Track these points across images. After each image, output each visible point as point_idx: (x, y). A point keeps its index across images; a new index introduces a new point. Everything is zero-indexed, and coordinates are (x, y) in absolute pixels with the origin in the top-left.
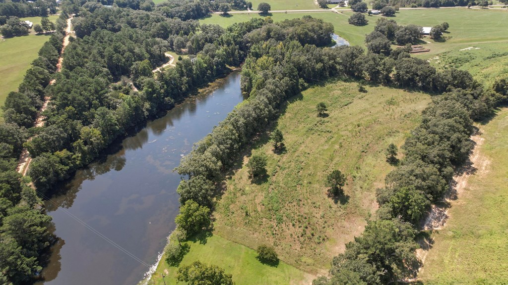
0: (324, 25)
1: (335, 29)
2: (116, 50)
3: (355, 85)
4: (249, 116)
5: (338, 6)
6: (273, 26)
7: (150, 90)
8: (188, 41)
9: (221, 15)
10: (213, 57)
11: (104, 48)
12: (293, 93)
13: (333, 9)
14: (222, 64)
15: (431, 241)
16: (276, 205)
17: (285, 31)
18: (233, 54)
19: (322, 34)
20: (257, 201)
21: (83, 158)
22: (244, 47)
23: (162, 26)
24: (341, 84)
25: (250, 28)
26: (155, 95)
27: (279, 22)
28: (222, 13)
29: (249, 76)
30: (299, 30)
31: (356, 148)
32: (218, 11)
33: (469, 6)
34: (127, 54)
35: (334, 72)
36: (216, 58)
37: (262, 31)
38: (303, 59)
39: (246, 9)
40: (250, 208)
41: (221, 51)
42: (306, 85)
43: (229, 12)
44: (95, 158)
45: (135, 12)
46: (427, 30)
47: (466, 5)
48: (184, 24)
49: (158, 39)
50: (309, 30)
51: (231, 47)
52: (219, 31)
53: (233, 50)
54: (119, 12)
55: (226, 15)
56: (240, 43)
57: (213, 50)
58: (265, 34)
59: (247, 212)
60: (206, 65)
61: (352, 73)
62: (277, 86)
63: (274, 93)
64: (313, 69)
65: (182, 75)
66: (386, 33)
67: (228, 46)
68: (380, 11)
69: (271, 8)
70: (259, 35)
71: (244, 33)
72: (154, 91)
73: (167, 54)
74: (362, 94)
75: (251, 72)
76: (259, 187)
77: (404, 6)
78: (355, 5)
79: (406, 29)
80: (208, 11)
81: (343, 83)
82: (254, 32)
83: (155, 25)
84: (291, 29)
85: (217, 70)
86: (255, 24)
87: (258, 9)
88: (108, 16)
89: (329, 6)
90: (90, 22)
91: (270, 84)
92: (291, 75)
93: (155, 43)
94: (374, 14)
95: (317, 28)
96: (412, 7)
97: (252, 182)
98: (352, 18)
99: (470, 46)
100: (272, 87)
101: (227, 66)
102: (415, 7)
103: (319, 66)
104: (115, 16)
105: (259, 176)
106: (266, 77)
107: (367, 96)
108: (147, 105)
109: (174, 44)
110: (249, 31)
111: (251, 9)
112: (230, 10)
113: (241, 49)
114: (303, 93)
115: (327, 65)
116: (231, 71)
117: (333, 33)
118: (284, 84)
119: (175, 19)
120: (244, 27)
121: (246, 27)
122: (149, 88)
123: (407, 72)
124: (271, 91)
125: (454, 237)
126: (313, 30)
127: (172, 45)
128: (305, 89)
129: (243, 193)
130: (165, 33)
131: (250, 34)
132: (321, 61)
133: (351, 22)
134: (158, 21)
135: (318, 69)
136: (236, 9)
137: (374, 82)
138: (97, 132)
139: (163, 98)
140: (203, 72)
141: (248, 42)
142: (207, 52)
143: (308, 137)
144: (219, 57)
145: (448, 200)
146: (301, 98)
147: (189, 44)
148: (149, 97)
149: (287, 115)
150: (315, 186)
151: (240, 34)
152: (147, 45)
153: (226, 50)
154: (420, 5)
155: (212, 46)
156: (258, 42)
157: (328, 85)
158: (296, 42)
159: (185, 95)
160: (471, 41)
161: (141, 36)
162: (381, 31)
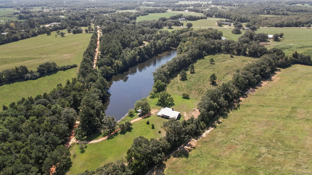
0: (218, 32)
1: (224, 35)
2: (124, 37)
3: (229, 55)
4: (181, 59)
5: (228, 26)
6: (193, 31)
7: (140, 51)
8: (153, 36)
9: (168, 28)
10: (165, 42)
11: (119, 36)
12: (200, 56)
13: (225, 27)
14: (169, 45)
15: (247, 96)
16: (189, 86)
17: (199, 34)
18: (174, 42)
19: (217, 36)
20: (182, 85)
21: (115, 71)
22: (179, 40)
23: (142, 30)
24: (223, 55)
25: (182, 32)
26: (141, 53)
27: (196, 30)
28: (169, 27)
29: (181, 49)
30: (205, 33)
31: (224, 73)
32: (166, 26)
33: (300, 27)
34: (128, 39)
35: (220, 50)
36: (166, 43)
37: (188, 33)
38: (206, 43)
39: (180, 26)
40: (180, 86)
41: (169, 40)
42: (206, 54)
43: (172, 27)
44: (119, 72)
45: (128, 24)
46: (270, 36)
47: (298, 27)
48: (151, 30)
49: (141, 35)
50: (210, 34)
51: (173, 39)
52: (167, 33)
53: (174, 40)
54: (122, 24)
55: (170, 28)
56: (177, 38)
57: (165, 39)
58: (189, 34)
59: (179, 87)
60: (162, 45)
61: (228, 51)
62: (193, 51)
63: (192, 54)
64: (210, 48)
65: (152, 48)
66: (249, 36)
67: (172, 38)
68: (249, 28)
69: (193, 25)
70: (186, 35)
71: (179, 34)
72: (141, 52)
73: (144, 42)
74: (232, 58)
75: (182, 47)
76: (184, 82)
77: (264, 27)
78: (236, 25)
79: (259, 35)
80: (161, 26)
81: (224, 54)
82: (184, 34)
83: (139, 30)
84: (202, 33)
85: (167, 48)
86: (184, 30)
87: (186, 26)
88: (117, 25)
89: (223, 25)
90: (109, 28)
91: (190, 51)
92: (199, 48)
93: (139, 36)
94: (246, 29)
95: (214, 33)
96: (268, 27)
97: (181, 81)
98: (233, 30)
99: (292, 43)
100: (191, 51)
101: (171, 47)
102: (270, 27)
103: (213, 46)
104: (120, 26)
105: (184, 79)
106: (188, 48)
107: (234, 59)
108: (138, 57)
109: (147, 37)
110: (182, 33)
111: (182, 26)
112: (172, 26)
113: (177, 40)
114: (205, 57)
115: (217, 47)
116: (173, 49)
117: (222, 36)
118: (196, 52)
119: (147, 28)
120: (179, 31)
121: (180, 31)
122: (139, 50)
123: (253, 49)
124: (190, 53)
125: (256, 95)
126: (212, 34)
127: (146, 38)
128: (206, 56)
129: (177, 83)
130: (143, 33)
131: (182, 34)
132: (214, 45)
133: (233, 32)
134: (140, 28)
135: (212, 48)
136: (175, 26)
137: (239, 54)
138: (121, 63)
139: (144, 55)
140: (161, 47)
141: (181, 38)
142: (162, 40)
143: (205, 70)
144: (168, 42)
145: (257, 87)
146: (204, 58)
147: (154, 38)
148: (139, 54)
149: (197, 63)
150: (205, 82)
151: (177, 34)
152: (136, 36)
153: (171, 40)
154: (273, 26)
155: (165, 38)
156: (185, 37)
157: (217, 55)
158: (203, 37)
159: (153, 56)
160: (294, 42)
161: (134, 33)
162: (246, 35)
